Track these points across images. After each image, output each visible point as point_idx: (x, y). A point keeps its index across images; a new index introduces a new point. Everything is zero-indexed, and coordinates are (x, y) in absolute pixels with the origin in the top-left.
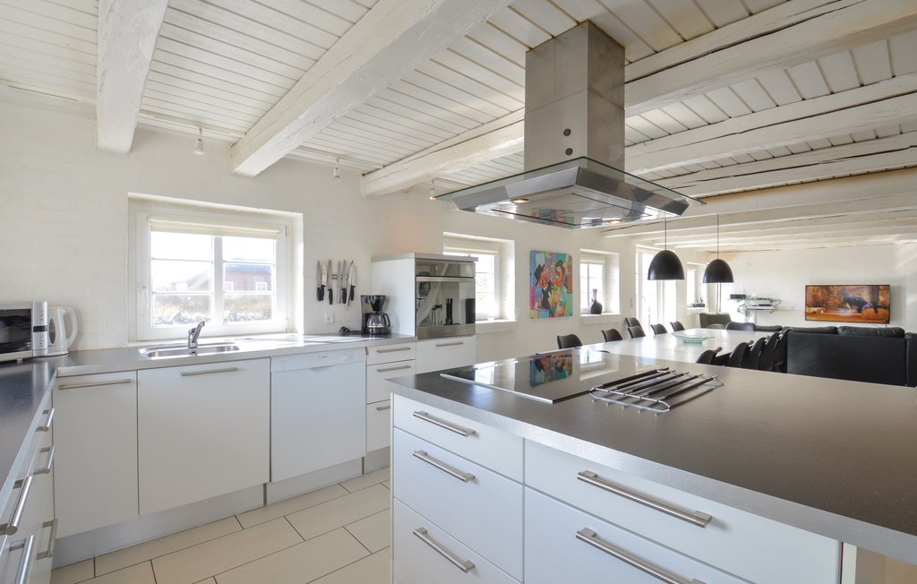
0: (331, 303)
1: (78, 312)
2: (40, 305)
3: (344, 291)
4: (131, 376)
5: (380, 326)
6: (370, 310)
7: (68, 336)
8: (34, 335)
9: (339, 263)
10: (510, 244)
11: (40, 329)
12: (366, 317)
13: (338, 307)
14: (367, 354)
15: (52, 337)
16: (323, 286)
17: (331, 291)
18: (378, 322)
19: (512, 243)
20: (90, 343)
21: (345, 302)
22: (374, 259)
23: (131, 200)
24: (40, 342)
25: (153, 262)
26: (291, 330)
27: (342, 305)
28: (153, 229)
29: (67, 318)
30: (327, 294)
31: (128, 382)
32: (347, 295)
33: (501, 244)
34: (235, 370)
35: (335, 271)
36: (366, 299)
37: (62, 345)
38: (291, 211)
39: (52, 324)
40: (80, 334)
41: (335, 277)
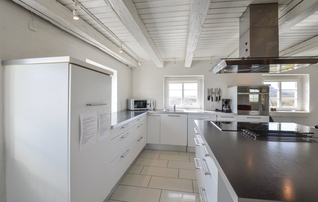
0: (212, 101)
1: (155, 101)
2: (148, 100)
3: (217, 97)
4: (159, 114)
5: (228, 109)
6: (224, 104)
7: (153, 106)
8: (147, 105)
9: (215, 89)
10: (307, 76)
11: (148, 104)
12: (223, 106)
13: (215, 103)
14: (217, 117)
15: (150, 106)
16: (210, 96)
17: (212, 97)
18: (226, 108)
19: (308, 75)
20: (157, 108)
21: (217, 101)
22: (228, 87)
23: (165, 77)
24: (148, 107)
25: (170, 91)
26: (201, 108)
27: (216, 102)
28: (169, 83)
29: (153, 103)
30: (211, 98)
31: (159, 115)
32: (218, 99)
33: (302, 76)
34: (179, 116)
35: (214, 91)
36: (223, 100)
37: (152, 107)
38: (200, 75)
39: (150, 103)
40: (155, 106)
41: (213, 93)
